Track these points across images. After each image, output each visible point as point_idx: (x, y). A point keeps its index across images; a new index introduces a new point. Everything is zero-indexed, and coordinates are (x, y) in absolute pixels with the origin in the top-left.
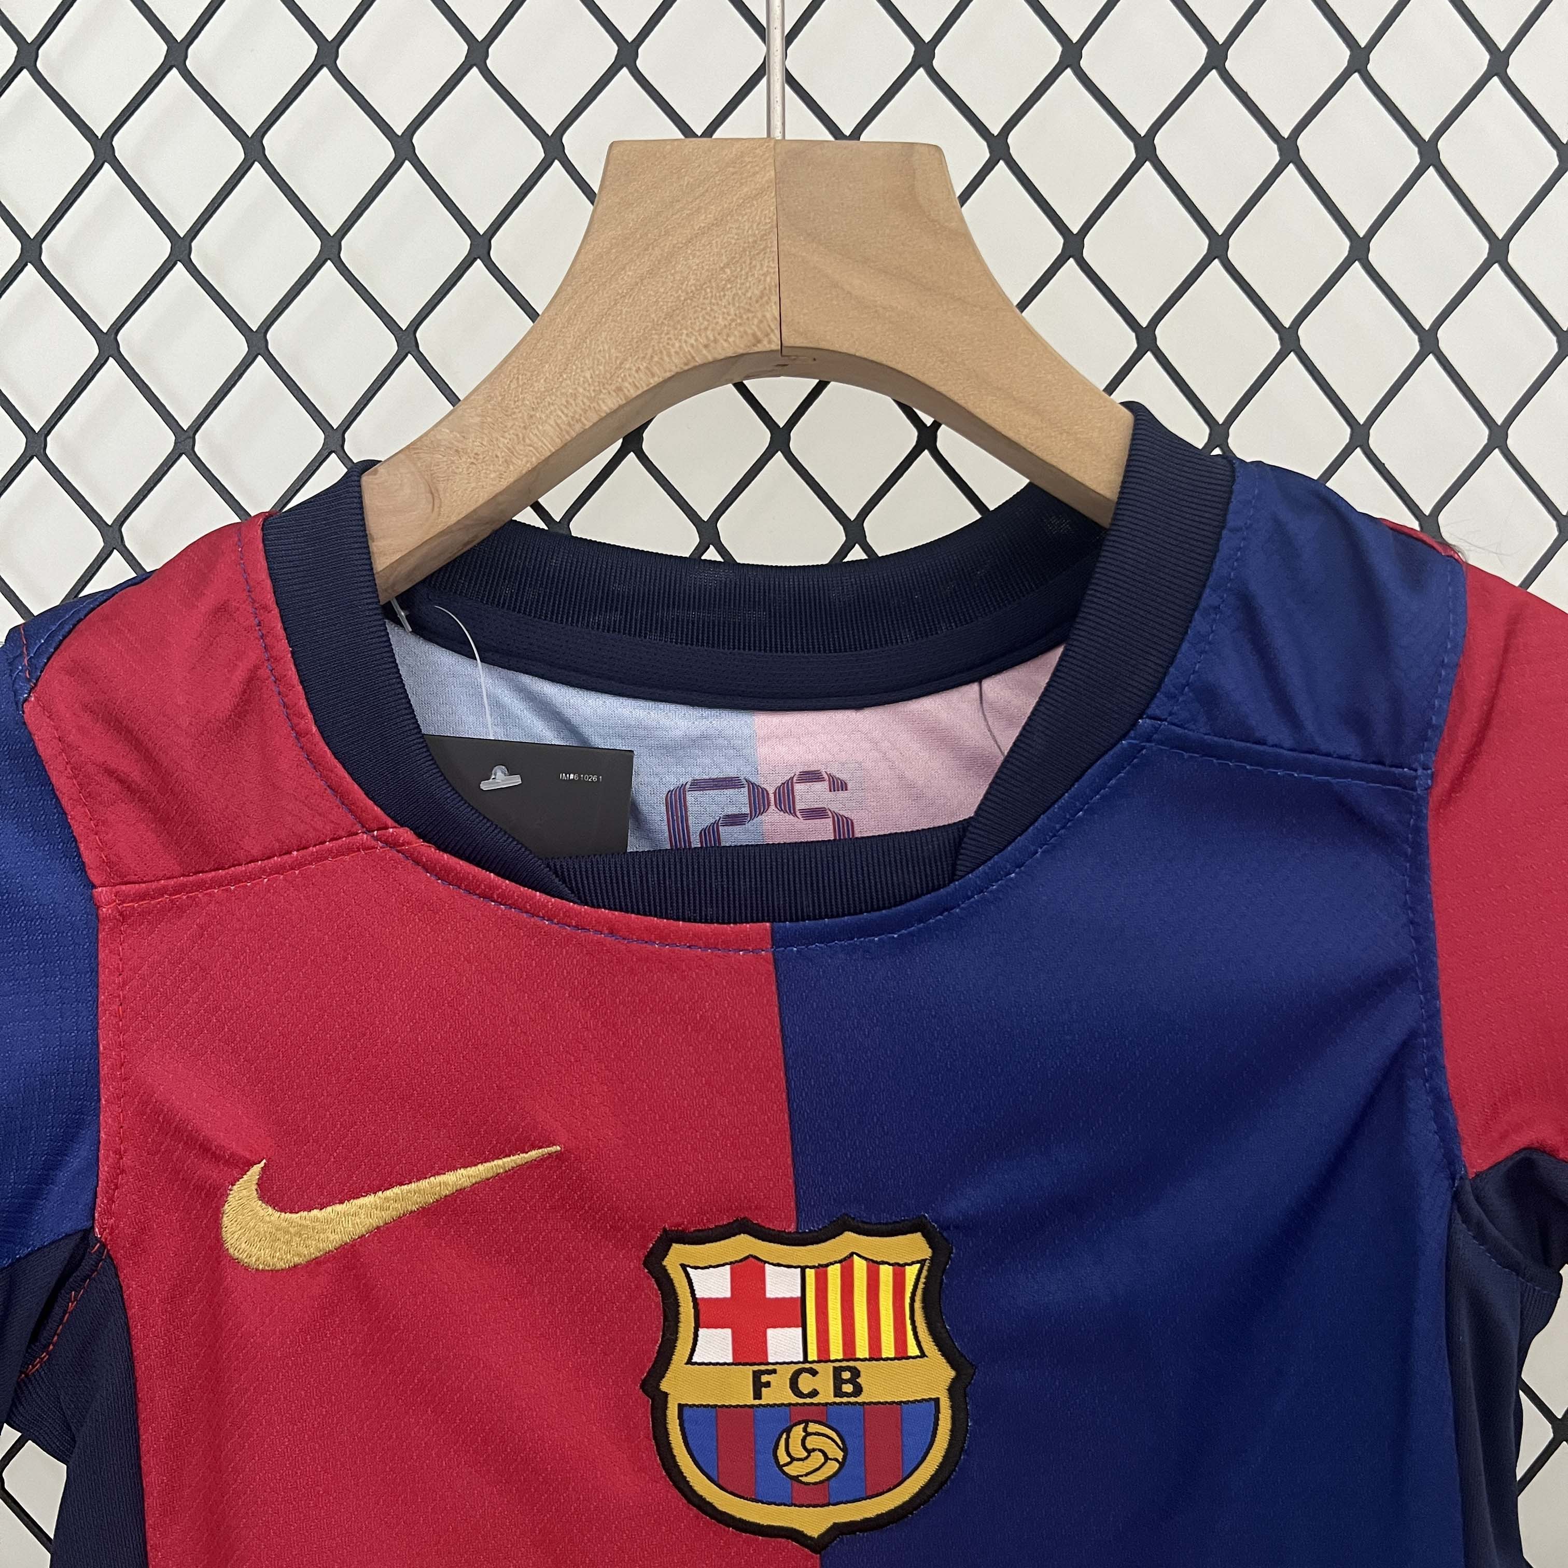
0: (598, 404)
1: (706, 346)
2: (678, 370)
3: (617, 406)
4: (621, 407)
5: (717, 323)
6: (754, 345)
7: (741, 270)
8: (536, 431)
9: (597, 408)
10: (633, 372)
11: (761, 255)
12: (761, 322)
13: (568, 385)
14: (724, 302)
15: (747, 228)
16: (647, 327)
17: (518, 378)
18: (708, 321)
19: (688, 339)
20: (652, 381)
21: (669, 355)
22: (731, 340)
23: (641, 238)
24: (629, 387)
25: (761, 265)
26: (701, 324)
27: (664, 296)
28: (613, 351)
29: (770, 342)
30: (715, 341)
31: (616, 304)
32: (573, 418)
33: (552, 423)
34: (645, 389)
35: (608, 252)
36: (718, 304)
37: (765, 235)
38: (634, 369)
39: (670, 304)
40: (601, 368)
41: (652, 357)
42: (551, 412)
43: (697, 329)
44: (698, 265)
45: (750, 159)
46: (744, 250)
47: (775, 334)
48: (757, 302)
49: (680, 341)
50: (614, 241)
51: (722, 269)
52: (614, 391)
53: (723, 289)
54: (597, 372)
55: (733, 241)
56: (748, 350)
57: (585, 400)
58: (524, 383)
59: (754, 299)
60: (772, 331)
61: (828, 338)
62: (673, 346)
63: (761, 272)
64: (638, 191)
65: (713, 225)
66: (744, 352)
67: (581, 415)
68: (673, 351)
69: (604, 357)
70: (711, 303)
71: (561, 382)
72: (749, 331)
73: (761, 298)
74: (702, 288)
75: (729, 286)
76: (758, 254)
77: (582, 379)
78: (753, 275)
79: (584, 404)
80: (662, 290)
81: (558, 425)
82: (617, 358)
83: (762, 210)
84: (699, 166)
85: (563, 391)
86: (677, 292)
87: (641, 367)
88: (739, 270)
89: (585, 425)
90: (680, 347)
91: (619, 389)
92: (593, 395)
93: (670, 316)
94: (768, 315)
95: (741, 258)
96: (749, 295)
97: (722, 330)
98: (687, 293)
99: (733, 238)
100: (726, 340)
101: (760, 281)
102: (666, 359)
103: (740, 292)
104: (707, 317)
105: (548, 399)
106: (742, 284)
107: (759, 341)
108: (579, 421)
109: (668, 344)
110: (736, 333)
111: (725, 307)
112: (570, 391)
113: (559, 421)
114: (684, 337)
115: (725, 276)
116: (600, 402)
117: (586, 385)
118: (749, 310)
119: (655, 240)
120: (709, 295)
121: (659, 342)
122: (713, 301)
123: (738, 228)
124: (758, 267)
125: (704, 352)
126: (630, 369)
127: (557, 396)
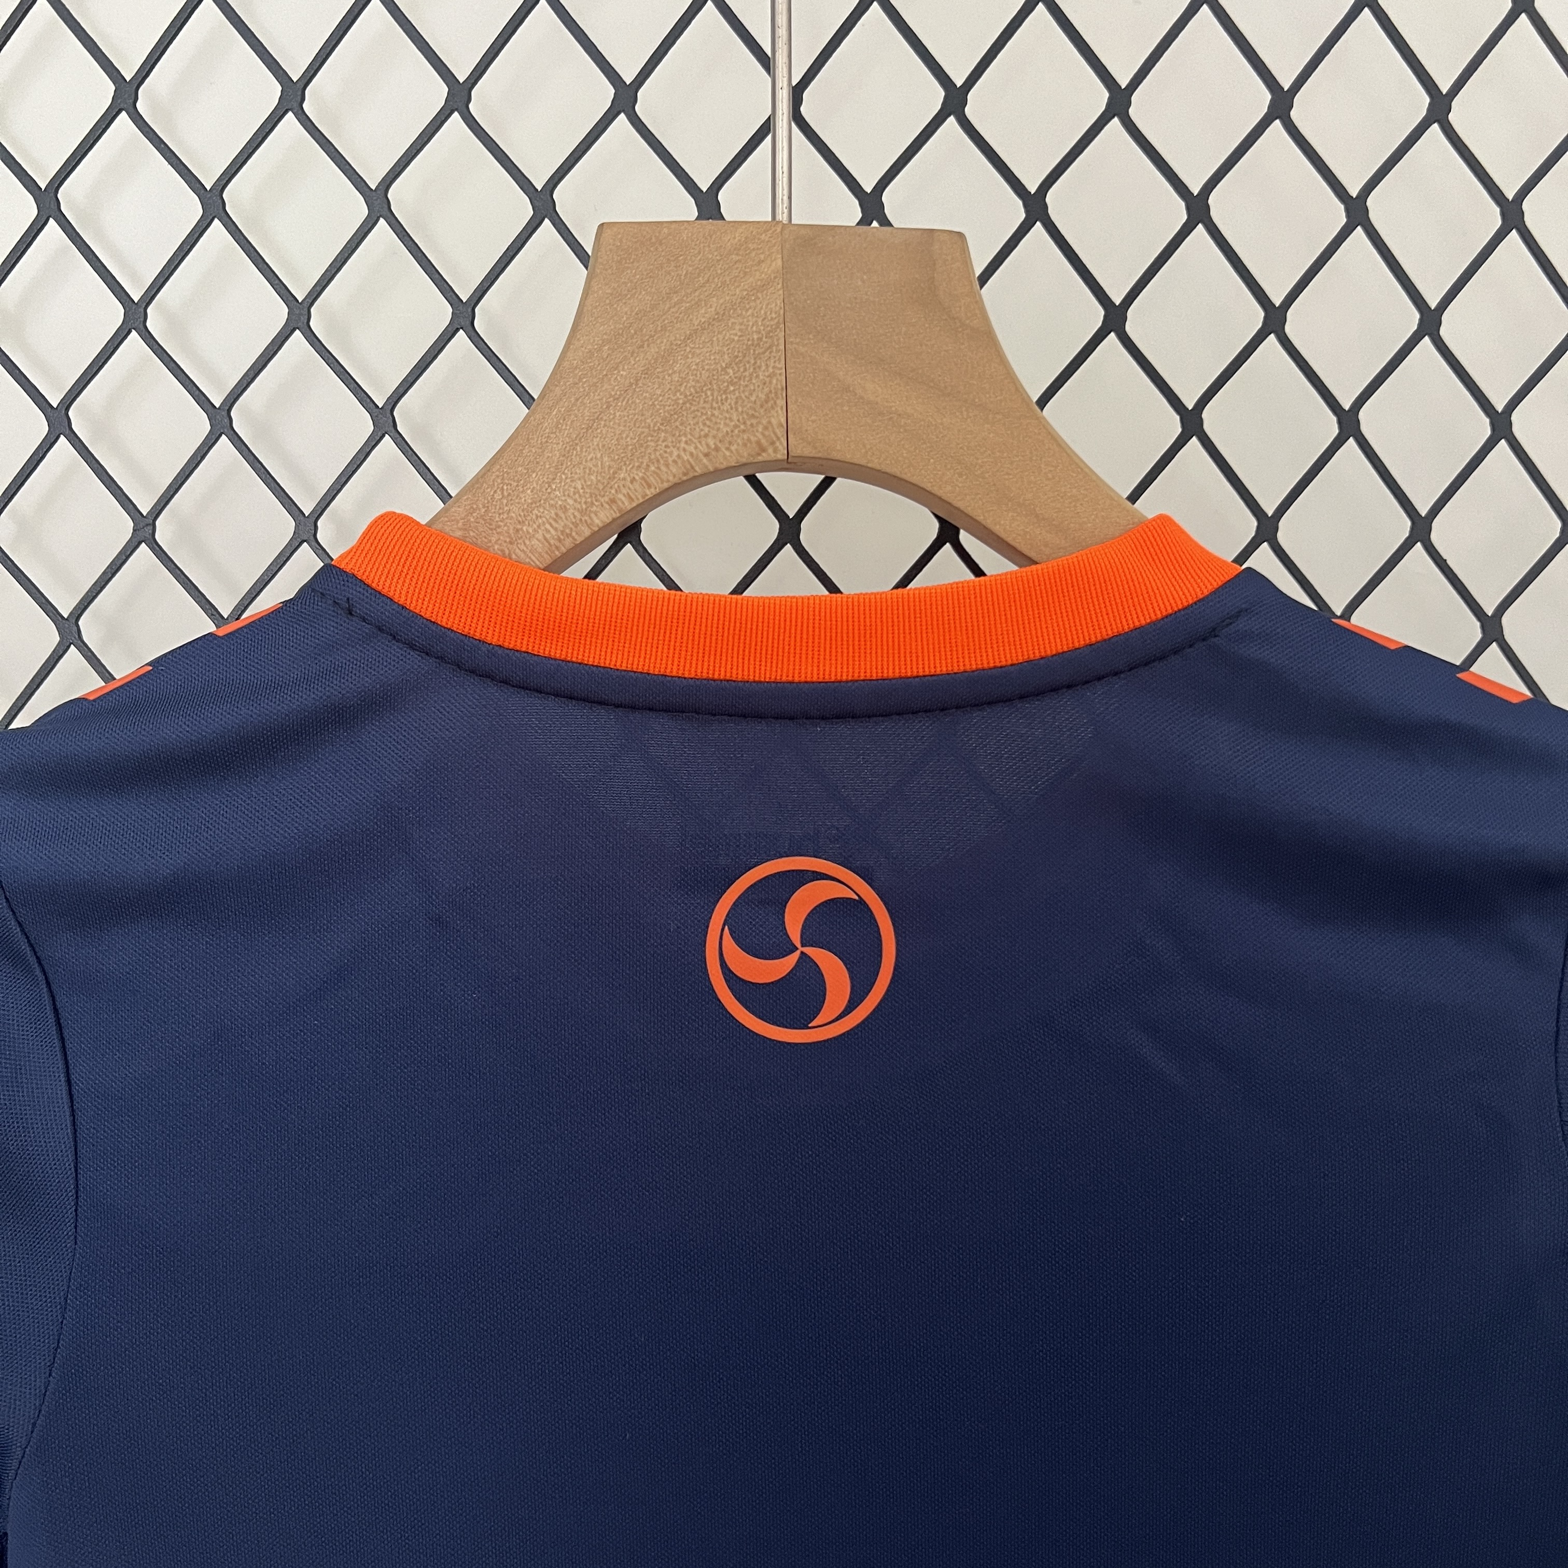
0: (590, 518)
1: (706, 455)
2: (676, 480)
3: (611, 519)
4: (614, 520)
5: (718, 429)
6: (759, 454)
7: (745, 370)
8: (522, 547)
9: (589, 521)
10: (628, 483)
11: (767, 353)
12: (766, 428)
13: (556, 496)
14: (726, 407)
15: (751, 324)
16: (643, 433)
17: (502, 489)
18: (709, 427)
19: (686, 447)
20: (648, 492)
21: (667, 465)
22: (733, 448)
23: (635, 333)
24: (623, 499)
25: (767, 366)
26: (702, 430)
27: (661, 398)
28: (606, 459)
29: (775, 451)
30: (717, 449)
31: (608, 407)
32: (562, 532)
33: (541, 537)
34: (641, 500)
35: (600, 350)
36: (719, 408)
37: (770, 331)
38: (629, 479)
39: (667, 408)
40: (593, 478)
41: (648, 466)
42: (539, 527)
43: (697, 436)
44: (697, 364)
45: (755, 246)
46: (748, 349)
47: (781, 443)
48: (762, 406)
49: (678, 449)
50: (605, 337)
51: (723, 369)
52: (607, 503)
53: (725, 392)
54: (589, 483)
55: (736, 338)
56: (751, 460)
57: (576, 514)
58: (509, 495)
59: (758, 403)
60: (778, 439)
61: (838, 447)
62: (671, 453)
63: (767, 374)
64: (631, 281)
65: (714, 319)
66: (749, 461)
67: (571, 529)
68: (670, 460)
69: (596, 466)
70: (712, 407)
71: (549, 493)
72: (753, 439)
73: (767, 402)
74: (702, 392)
75: (732, 388)
76: (764, 353)
77: (572, 490)
78: (757, 376)
79: (575, 517)
80: (659, 392)
81: (546, 539)
82: (610, 467)
83: (768, 305)
84: (699, 253)
85: (552, 502)
86: (675, 395)
87: (637, 478)
88: (742, 370)
89: (576, 540)
90: (679, 456)
91: (613, 501)
92: (584, 506)
93: (666, 421)
94: (774, 421)
95: (744, 356)
96: (753, 399)
97: (723, 436)
98: (686, 396)
99: (736, 335)
100: (728, 449)
101: (765, 384)
102: (663, 468)
103: (743, 396)
104: (708, 423)
105: (535, 512)
106: (747, 386)
107: (764, 450)
108: (568, 535)
109: (666, 452)
110: (739, 441)
111: (727, 411)
112: (560, 503)
113: (548, 536)
114: (683, 445)
115: (727, 377)
116: (593, 515)
117: (577, 496)
118: (753, 416)
119: (651, 336)
120: (711, 398)
121: (655, 450)
122: (715, 405)
123: (741, 324)
124: (763, 368)
125: (705, 461)
126: (624, 479)
127: (544, 508)
